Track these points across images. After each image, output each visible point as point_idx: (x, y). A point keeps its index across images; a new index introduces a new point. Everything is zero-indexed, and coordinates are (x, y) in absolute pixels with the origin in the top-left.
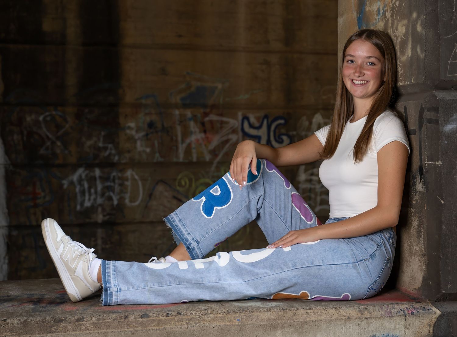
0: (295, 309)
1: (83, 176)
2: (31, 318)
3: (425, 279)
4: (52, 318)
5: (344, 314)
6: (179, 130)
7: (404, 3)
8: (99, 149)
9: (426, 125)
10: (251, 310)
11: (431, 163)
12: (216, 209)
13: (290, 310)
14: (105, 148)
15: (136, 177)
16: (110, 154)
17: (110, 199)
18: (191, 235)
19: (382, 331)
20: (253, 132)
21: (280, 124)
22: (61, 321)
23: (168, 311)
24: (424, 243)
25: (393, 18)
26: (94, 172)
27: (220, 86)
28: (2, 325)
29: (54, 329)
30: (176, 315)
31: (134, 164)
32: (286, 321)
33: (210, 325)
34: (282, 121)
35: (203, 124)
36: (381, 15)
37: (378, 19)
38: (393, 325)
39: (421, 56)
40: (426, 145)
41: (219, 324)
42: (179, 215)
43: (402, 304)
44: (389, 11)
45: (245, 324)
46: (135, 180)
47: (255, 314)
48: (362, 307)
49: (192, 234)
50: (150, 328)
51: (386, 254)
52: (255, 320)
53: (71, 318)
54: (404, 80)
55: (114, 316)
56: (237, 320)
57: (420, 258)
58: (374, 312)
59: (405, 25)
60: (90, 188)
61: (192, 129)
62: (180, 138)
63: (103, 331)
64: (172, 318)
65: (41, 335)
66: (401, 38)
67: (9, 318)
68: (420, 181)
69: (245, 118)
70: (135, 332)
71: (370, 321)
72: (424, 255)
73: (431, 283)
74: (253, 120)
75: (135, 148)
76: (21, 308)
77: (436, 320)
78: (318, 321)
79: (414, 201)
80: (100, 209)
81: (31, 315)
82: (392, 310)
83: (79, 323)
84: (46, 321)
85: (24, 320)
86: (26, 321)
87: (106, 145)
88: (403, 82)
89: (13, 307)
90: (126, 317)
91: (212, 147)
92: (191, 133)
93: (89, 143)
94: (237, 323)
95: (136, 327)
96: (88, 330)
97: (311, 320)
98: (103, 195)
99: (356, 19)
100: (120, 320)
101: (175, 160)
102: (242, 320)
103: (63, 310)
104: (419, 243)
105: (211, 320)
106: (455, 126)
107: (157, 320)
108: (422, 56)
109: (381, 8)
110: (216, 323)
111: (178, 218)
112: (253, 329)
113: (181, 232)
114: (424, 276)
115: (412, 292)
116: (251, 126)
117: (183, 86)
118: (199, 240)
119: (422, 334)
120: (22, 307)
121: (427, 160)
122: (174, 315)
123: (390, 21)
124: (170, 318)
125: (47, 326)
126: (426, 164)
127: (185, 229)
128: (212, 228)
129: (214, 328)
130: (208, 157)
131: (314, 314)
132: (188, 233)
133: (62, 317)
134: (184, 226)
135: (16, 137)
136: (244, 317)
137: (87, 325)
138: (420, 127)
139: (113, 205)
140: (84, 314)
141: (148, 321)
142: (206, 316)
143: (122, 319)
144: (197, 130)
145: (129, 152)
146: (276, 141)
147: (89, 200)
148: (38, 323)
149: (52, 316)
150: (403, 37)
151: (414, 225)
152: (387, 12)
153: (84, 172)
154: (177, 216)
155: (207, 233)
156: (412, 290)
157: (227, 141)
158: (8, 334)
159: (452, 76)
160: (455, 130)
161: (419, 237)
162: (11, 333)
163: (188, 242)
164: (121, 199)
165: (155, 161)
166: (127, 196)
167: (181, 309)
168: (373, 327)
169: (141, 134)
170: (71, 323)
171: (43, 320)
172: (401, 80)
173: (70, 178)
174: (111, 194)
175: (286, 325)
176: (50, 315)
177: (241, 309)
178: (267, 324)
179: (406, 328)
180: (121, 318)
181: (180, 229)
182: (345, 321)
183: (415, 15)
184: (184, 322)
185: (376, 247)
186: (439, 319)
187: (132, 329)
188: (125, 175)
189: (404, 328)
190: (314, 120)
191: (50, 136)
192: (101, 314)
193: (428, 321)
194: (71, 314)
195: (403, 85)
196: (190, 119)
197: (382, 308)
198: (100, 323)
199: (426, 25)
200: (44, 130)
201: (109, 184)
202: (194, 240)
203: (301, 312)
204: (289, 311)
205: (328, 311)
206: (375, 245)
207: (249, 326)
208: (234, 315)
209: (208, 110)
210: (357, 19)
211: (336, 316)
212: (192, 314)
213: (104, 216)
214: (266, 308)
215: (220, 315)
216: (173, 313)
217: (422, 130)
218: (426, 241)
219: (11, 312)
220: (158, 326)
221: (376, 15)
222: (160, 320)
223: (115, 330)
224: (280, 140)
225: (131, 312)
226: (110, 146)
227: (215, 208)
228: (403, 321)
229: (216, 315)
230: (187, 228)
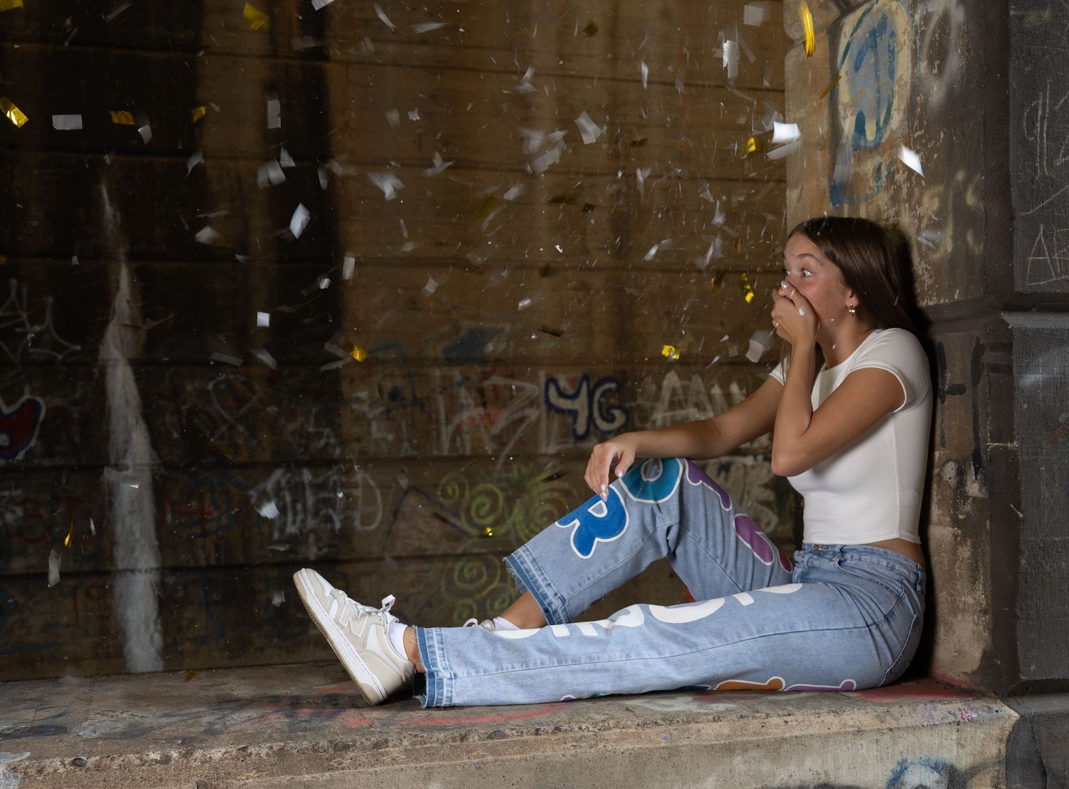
0: (764, 715)
1: (283, 483)
2: (291, 744)
3: (986, 656)
4: (330, 742)
5: (851, 723)
6: (441, 403)
7: (936, 156)
8: (309, 436)
9: (988, 376)
10: (685, 719)
11: (997, 444)
12: (598, 542)
13: (754, 717)
14: (318, 435)
15: (372, 483)
16: (327, 444)
17: (329, 519)
18: (551, 587)
19: (917, 752)
20: (565, 404)
21: (610, 390)
22: (346, 747)
23: (538, 724)
24: (985, 591)
25: (911, 183)
26: (301, 474)
27: (508, 328)
28: (239, 759)
29: (335, 762)
30: (553, 732)
31: (367, 461)
32: (751, 738)
33: (615, 749)
34: (613, 386)
35: (481, 392)
36: (884, 179)
37: (876, 189)
38: (937, 741)
39: (976, 249)
40: (988, 412)
41: (631, 747)
42: (532, 552)
43: (950, 702)
44: (901, 171)
45: (677, 747)
46: (369, 487)
47: (692, 725)
48: (881, 710)
49: (554, 584)
50: (509, 757)
51: (912, 612)
52: (694, 737)
53: (364, 741)
54: (937, 295)
55: (442, 736)
56: (664, 738)
57: (976, 617)
58: (902, 718)
59: (938, 196)
60: (294, 502)
61: (463, 401)
62: (442, 417)
63: (426, 764)
64: (546, 736)
65: (313, 775)
66: (930, 219)
67: (251, 744)
68: (974, 477)
69: (551, 380)
70: (482, 765)
71: (896, 733)
72: (985, 612)
73: (999, 662)
74: (563, 383)
75: (369, 434)
76: (267, 724)
77: (1011, 729)
78: (806, 736)
79: (962, 514)
80: (312, 538)
81: (289, 738)
82: (934, 714)
83: (380, 750)
84: (319, 748)
85: (279, 748)
86: (282, 749)
87: (321, 430)
88: (935, 299)
89: (253, 722)
90: (463, 738)
91: (495, 430)
92: (462, 406)
93: (291, 427)
94: (663, 745)
95: (483, 756)
96: (398, 763)
97: (794, 734)
98: (316, 513)
99: (827, 190)
100: (453, 744)
101: (435, 453)
102: (671, 738)
103: (345, 726)
104: (973, 590)
105: (617, 740)
106: (1040, 376)
107: (519, 741)
108: (978, 250)
109: (883, 168)
110: (626, 746)
111: (531, 557)
112: (692, 753)
113: (536, 582)
114: (984, 652)
115: (958, 678)
116: (562, 394)
117: (446, 328)
118: (566, 597)
119: (987, 756)
120: (268, 722)
121: (990, 439)
122: (550, 731)
123: (905, 190)
124: (543, 737)
125: (321, 759)
126: (988, 446)
127: (542, 577)
128: (590, 575)
129: (622, 753)
130: (489, 448)
131: (797, 723)
132: (547, 583)
133: (348, 739)
134: (540, 570)
135: (168, 418)
136: (675, 733)
137: (395, 755)
138: (976, 380)
139: (333, 529)
140: (386, 733)
141: (505, 743)
142: (606, 733)
143: (456, 741)
144: (472, 402)
145: (358, 440)
146: (604, 418)
147: (294, 522)
148: (304, 753)
149: (329, 738)
150: (933, 217)
151: (963, 558)
152: (898, 174)
153: (284, 475)
154: (528, 553)
155: (580, 585)
156: (959, 676)
157: (522, 420)
158: (251, 774)
159: (1035, 286)
160: (1041, 383)
161: (974, 579)
162: (258, 772)
163: (547, 601)
164: (347, 520)
165: (402, 455)
166: (357, 515)
167: (558, 719)
168: (902, 744)
169: (378, 411)
170: (364, 750)
171: (313, 746)
172: (929, 295)
173: (261, 486)
174: (331, 512)
175: (750, 746)
176: (324, 736)
177: (667, 716)
178: (716, 745)
179: (960, 745)
180: (454, 740)
181: (534, 576)
182: (854, 735)
183: (960, 176)
184: (569, 745)
185: (894, 601)
186: (1017, 726)
187: (476, 761)
188: (353, 480)
189: (955, 746)
190: (665, 383)
191: (226, 415)
192: (418, 733)
193: (998, 731)
194: (363, 735)
195: (934, 305)
196: (460, 384)
197: (915, 710)
198: (417, 750)
199: (986, 193)
200: (217, 405)
201: (326, 495)
202: (557, 597)
203: (775, 720)
204: (752, 719)
205: (822, 718)
206: (893, 597)
207: (684, 748)
208: (657, 729)
209: (488, 369)
210: (830, 192)
211: (837, 727)
212: (580, 728)
213: (320, 549)
214: (711, 714)
215: (631, 730)
216: (547, 728)
217: (979, 385)
218: (989, 586)
219: (250, 732)
220: (522, 753)
221: (871, 180)
222: (525, 742)
223: (446, 763)
224: (610, 417)
225: (470, 728)
226: (327, 431)
227: (597, 539)
228: (955, 732)
229: (624, 730)
230: (545, 574)
